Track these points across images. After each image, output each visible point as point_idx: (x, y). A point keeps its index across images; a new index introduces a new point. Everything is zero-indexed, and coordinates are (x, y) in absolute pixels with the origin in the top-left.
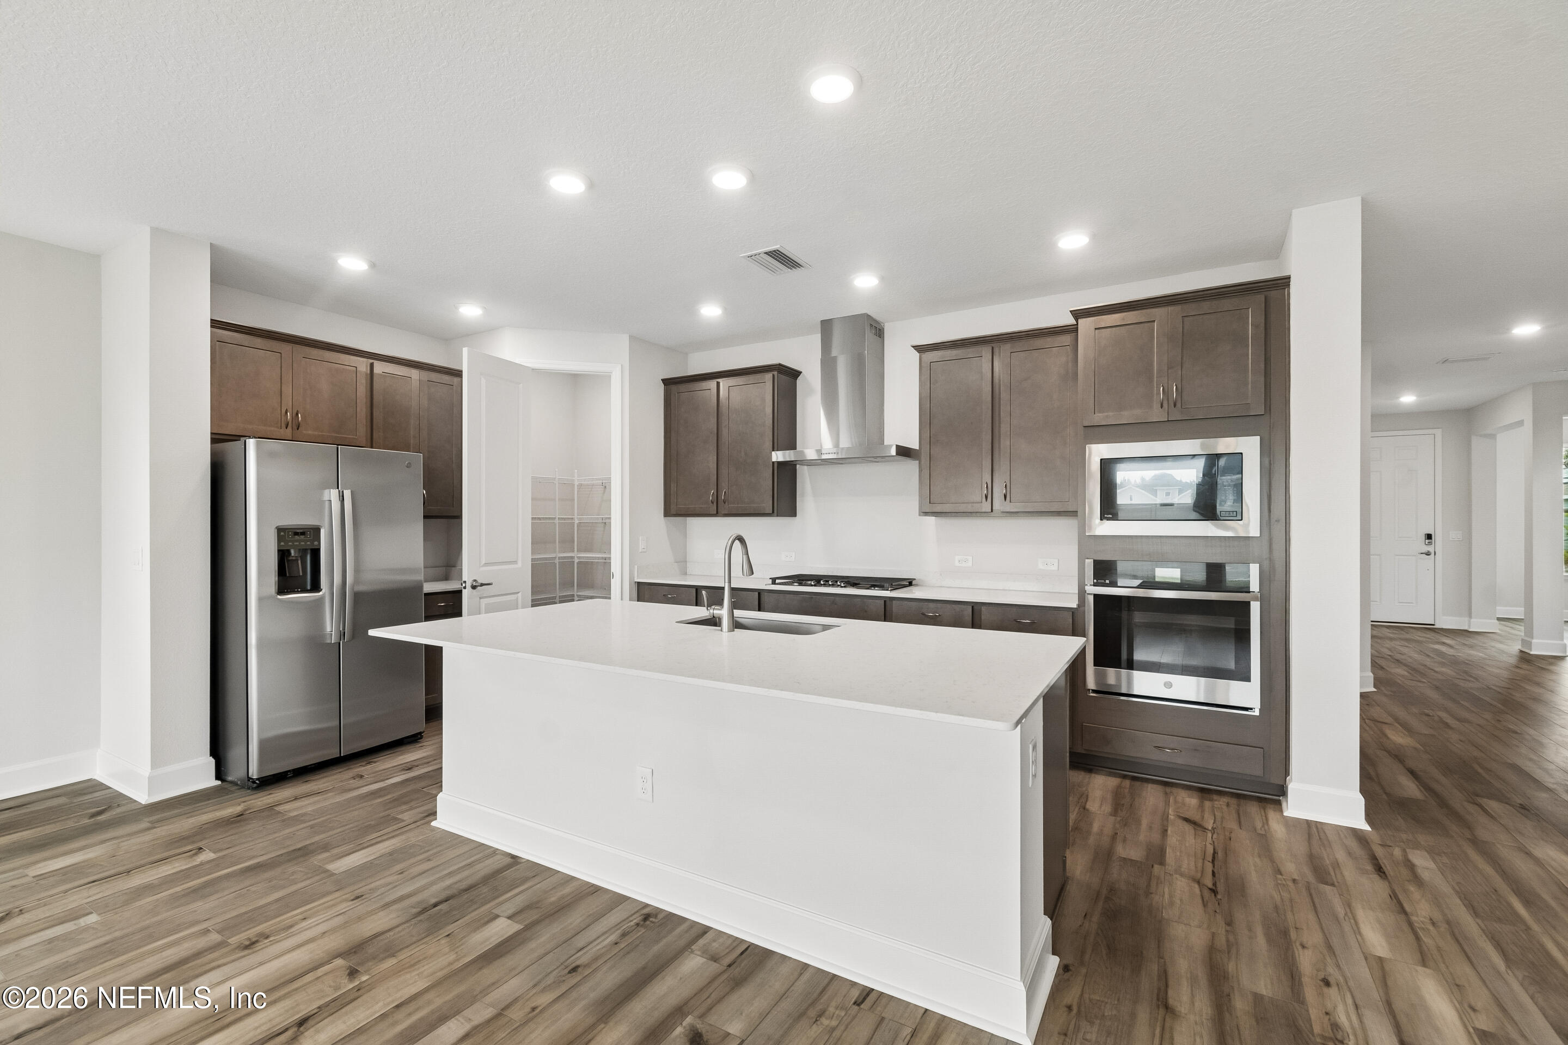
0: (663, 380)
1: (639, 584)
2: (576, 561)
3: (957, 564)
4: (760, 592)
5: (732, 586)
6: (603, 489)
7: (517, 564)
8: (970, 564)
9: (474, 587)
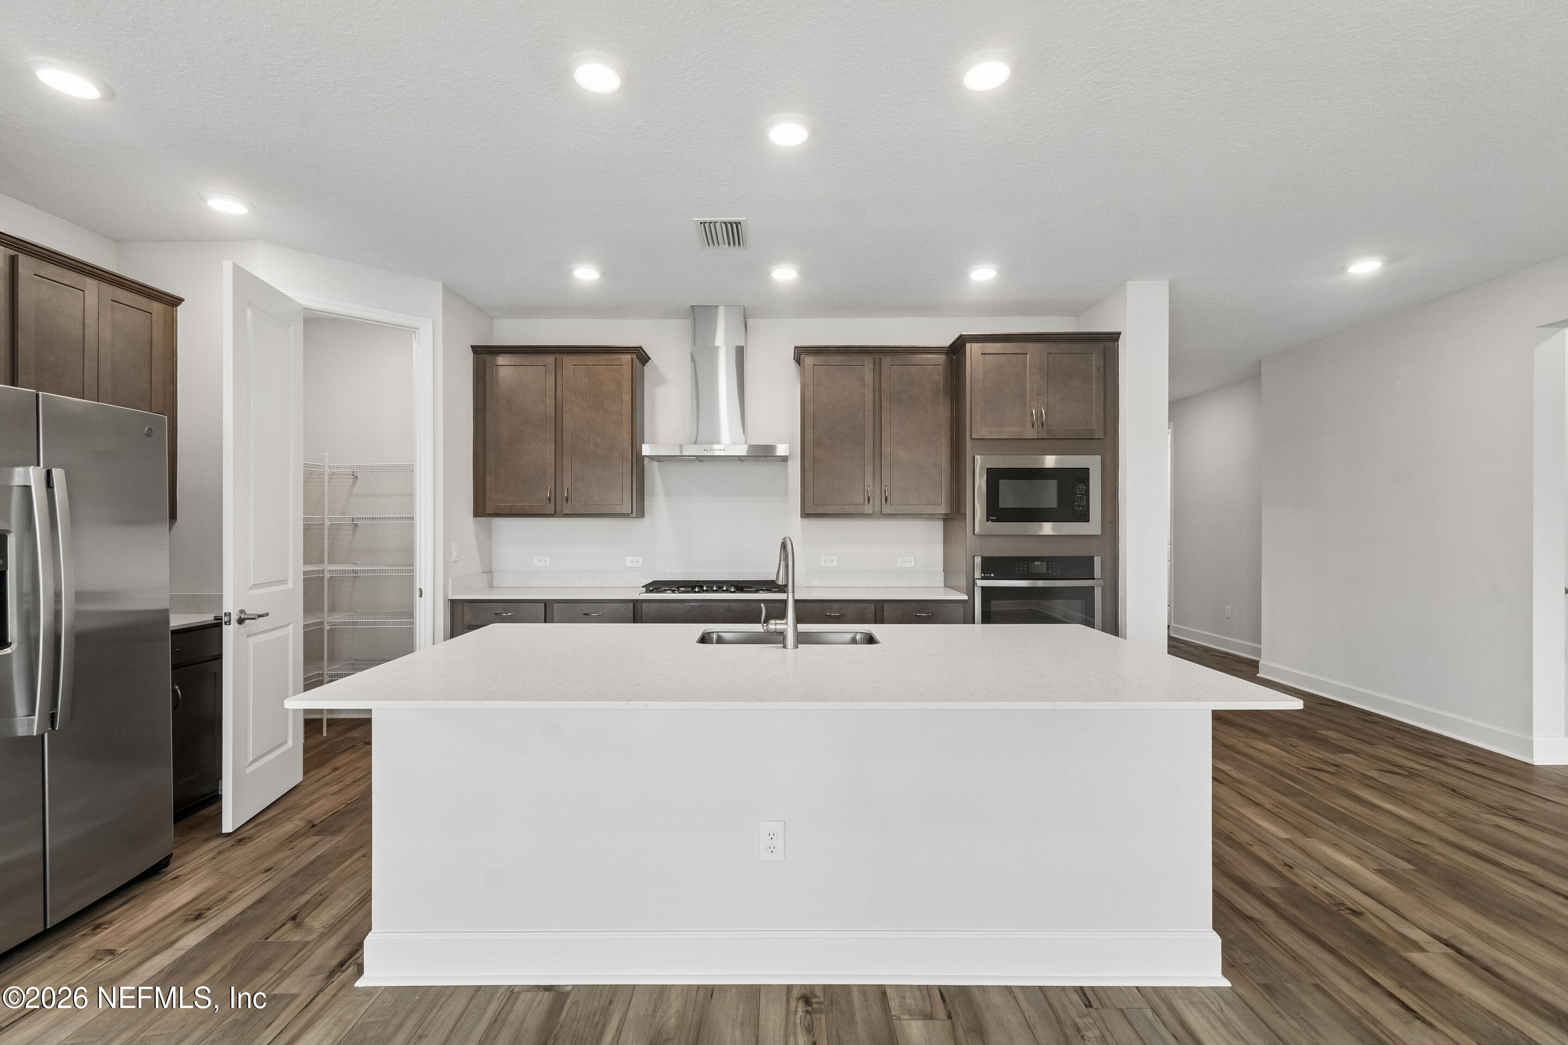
0: (471, 346)
1: (453, 603)
2: (327, 576)
3: (823, 564)
4: (635, 602)
5: (795, 598)
6: (352, 480)
7: (287, 583)
8: (835, 564)
9: (241, 621)
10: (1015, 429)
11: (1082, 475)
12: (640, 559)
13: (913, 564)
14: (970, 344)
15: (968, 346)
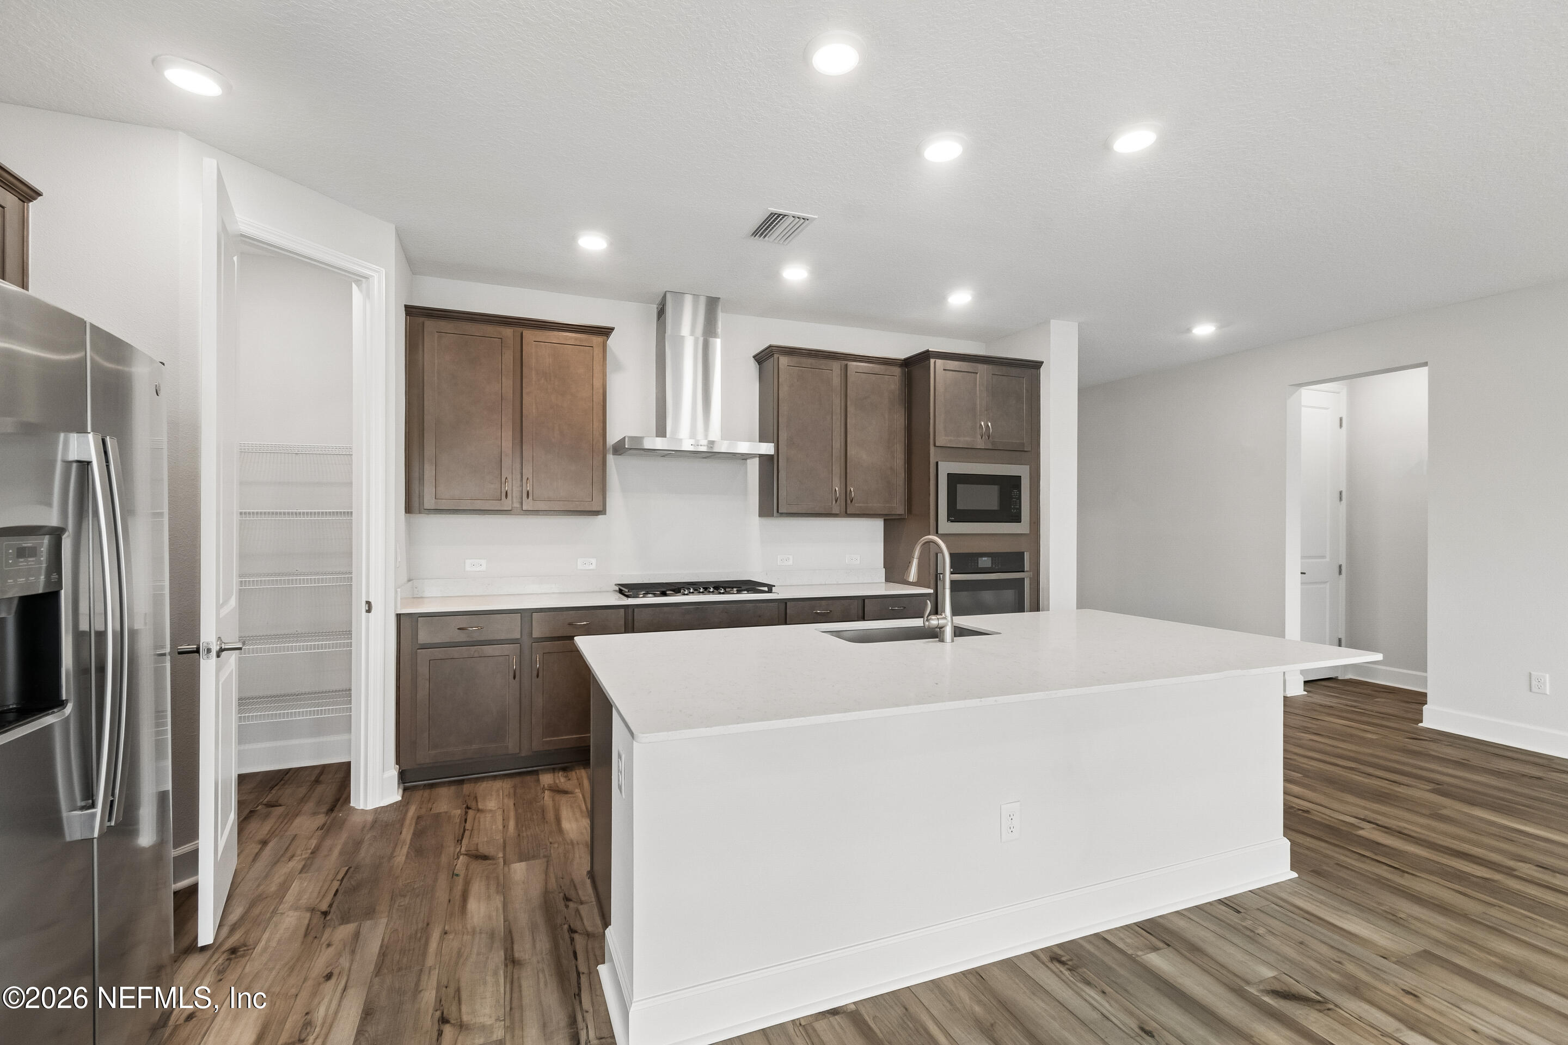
10: (967, 439)
11: (1015, 482)
12: (594, 561)
13: (858, 562)
14: (935, 360)
15: (932, 361)
